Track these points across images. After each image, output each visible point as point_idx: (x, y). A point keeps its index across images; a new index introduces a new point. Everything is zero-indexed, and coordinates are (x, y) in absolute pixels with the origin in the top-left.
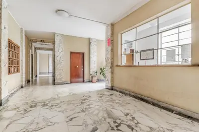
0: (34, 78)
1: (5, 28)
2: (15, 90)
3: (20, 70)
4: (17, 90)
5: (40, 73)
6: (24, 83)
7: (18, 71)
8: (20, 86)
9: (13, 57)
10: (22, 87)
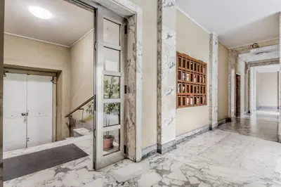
0: (243, 115)
1: (169, 36)
2: (197, 131)
3: (208, 101)
4: (200, 133)
5: (259, 108)
6: (214, 123)
7: (202, 102)
8: (208, 126)
9: (192, 80)
10: (211, 129)
